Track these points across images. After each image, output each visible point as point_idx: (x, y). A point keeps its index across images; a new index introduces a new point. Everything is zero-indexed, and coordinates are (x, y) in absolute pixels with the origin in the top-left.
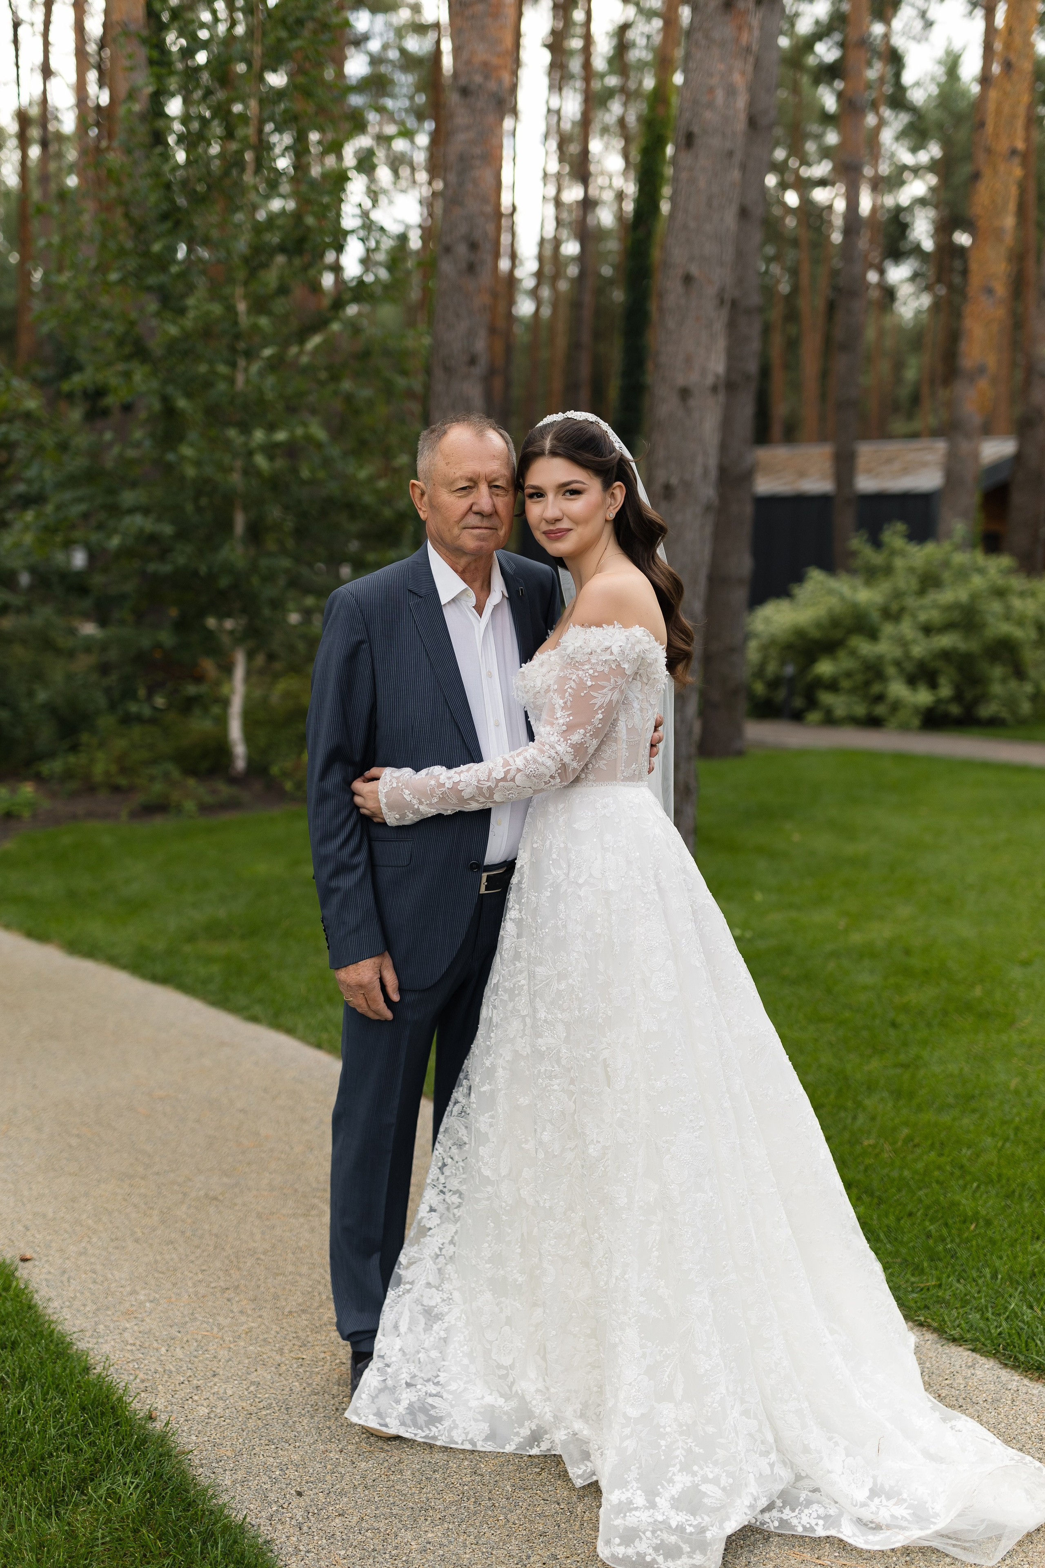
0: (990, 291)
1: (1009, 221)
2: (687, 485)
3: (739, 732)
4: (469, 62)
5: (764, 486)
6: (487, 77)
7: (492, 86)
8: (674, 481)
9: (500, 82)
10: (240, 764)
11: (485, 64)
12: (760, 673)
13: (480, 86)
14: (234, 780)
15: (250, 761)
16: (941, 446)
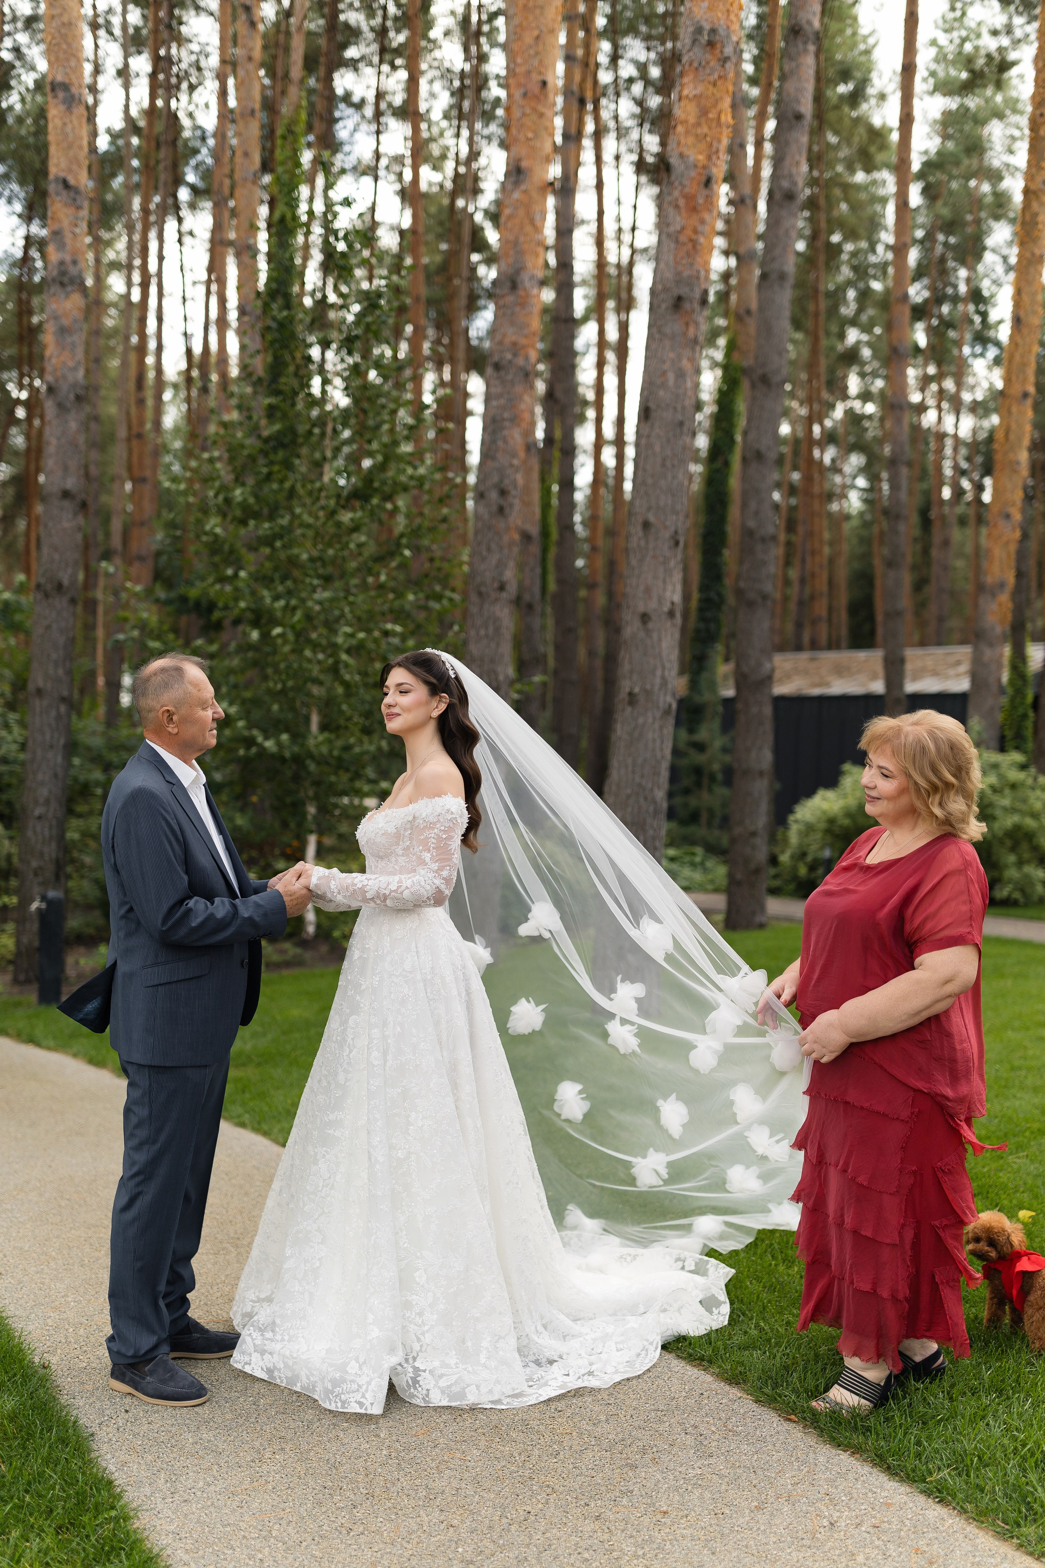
0: (1008, 516)
1: (1023, 456)
2: (648, 693)
3: (762, 908)
4: (501, 343)
5: (781, 689)
6: (515, 355)
7: (520, 361)
8: (637, 690)
9: (527, 358)
10: (311, 929)
11: (515, 344)
12: (802, 855)
13: (510, 362)
14: (304, 944)
15: (319, 926)
16: (965, 651)
